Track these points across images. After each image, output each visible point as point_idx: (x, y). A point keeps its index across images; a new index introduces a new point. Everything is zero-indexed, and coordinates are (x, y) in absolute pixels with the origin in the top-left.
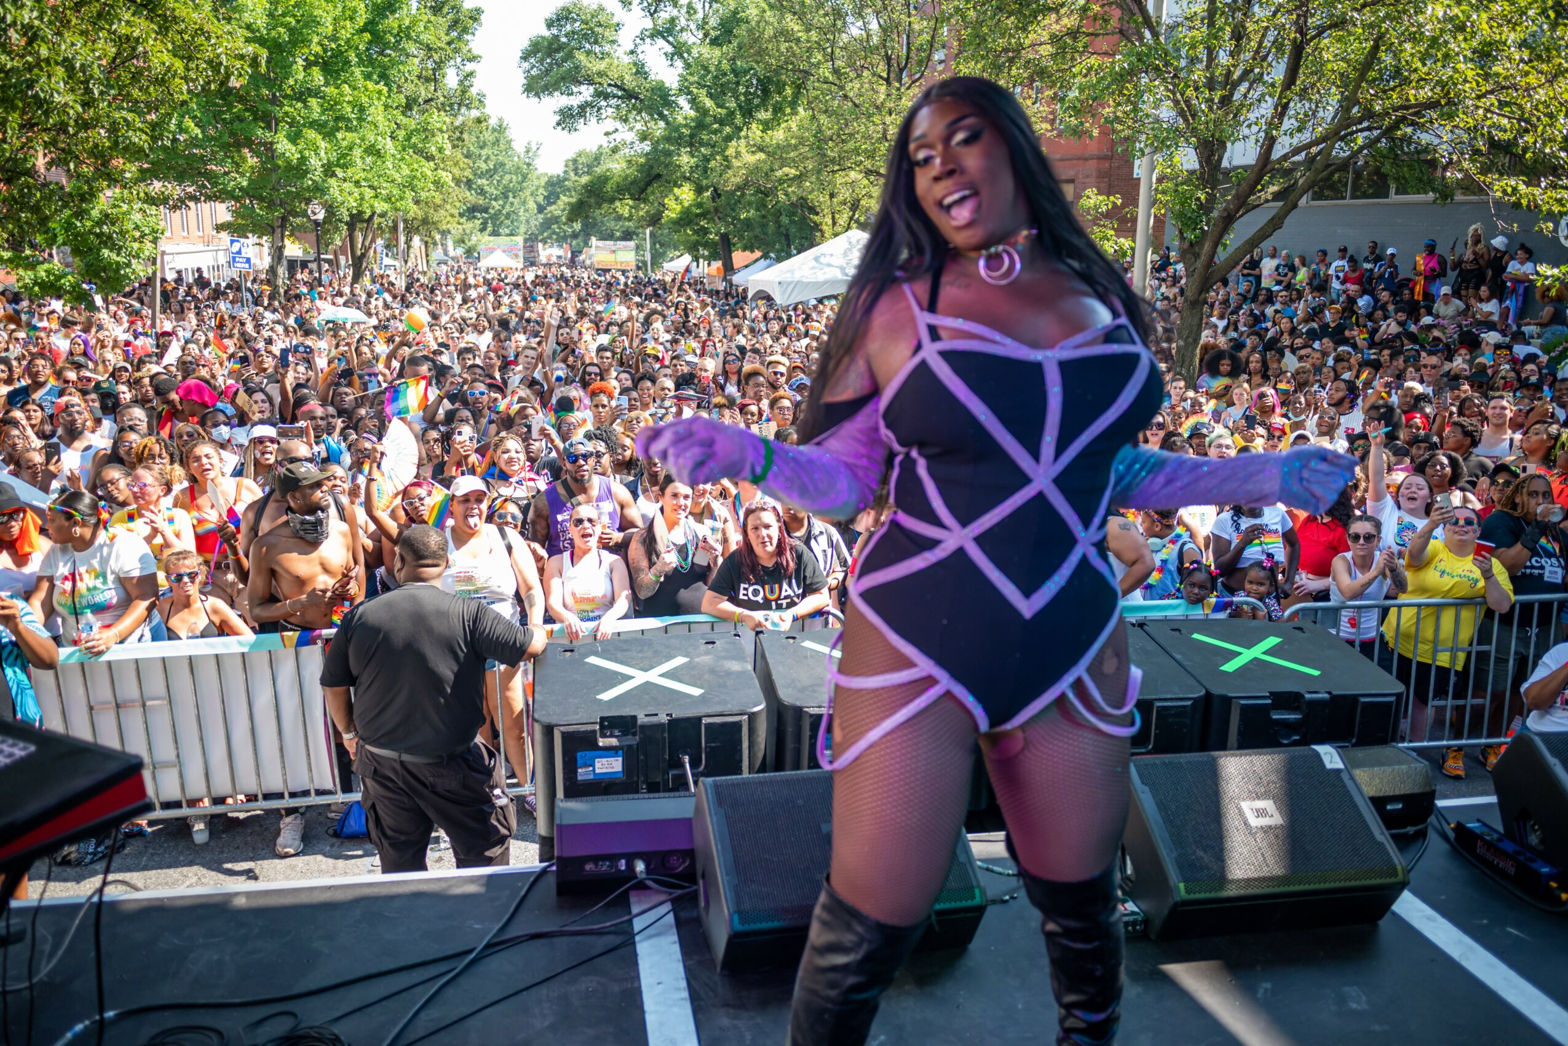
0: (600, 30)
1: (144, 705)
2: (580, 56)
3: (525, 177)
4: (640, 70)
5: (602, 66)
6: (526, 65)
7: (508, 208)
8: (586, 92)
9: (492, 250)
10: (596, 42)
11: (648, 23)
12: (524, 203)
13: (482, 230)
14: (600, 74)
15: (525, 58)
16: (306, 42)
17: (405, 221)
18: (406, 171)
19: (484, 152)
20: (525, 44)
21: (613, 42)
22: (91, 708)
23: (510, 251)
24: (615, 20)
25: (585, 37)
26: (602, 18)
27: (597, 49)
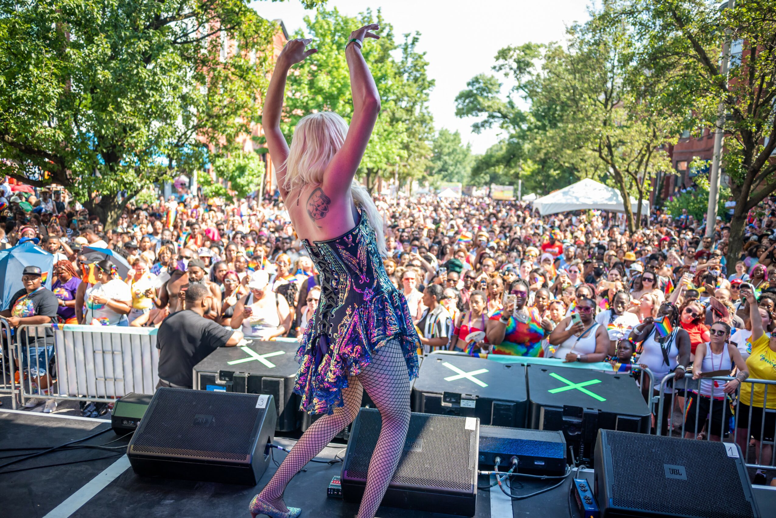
0: (490, 87)
1: (113, 353)
2: (480, 99)
3: (466, 155)
4: (511, 104)
5: (490, 103)
6: (456, 103)
7: (457, 170)
8: (484, 116)
9: (445, 189)
10: (490, 92)
11: (516, 84)
12: (464, 168)
13: (442, 179)
14: (489, 107)
15: (456, 100)
16: (344, 94)
17: (399, 174)
18: (384, 150)
19: (448, 144)
20: (457, 94)
21: (497, 92)
22: (94, 352)
23: (455, 190)
24: (499, 82)
25: (484, 90)
26: (492, 82)
27: (490, 95)
